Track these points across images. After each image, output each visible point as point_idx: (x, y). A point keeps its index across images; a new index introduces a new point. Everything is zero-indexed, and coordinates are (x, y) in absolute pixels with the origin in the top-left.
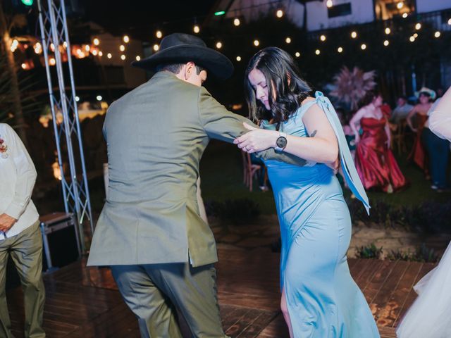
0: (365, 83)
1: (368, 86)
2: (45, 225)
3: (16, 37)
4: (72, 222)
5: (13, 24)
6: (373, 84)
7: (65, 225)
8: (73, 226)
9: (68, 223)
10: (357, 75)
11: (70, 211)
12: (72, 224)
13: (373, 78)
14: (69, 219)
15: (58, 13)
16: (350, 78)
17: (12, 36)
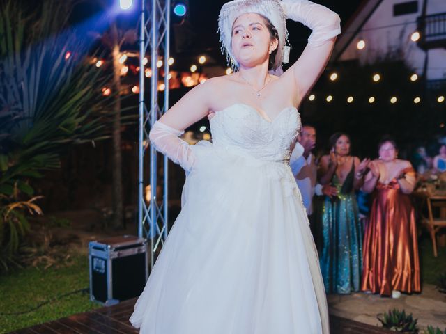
2: (111, 248)
3: (125, 52)
4: (144, 249)
7: (135, 251)
8: (144, 254)
9: (139, 250)
12: (143, 251)
14: (140, 245)
17: (122, 50)
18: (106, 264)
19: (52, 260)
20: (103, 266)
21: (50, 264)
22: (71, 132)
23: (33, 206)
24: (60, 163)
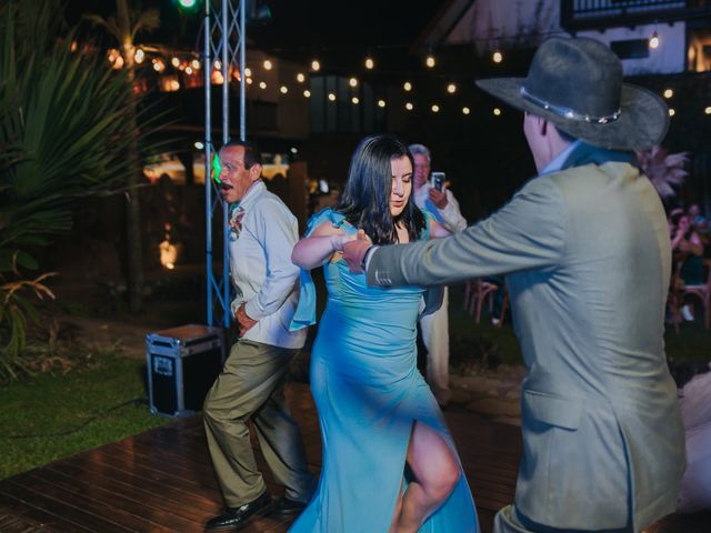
0: (669, 170)
1: (673, 176)
2: (181, 344)
3: (141, 46)
5: (138, 26)
6: (682, 173)
7: (209, 345)
8: (219, 350)
9: (214, 344)
10: (657, 156)
11: (215, 324)
12: (219, 345)
13: (682, 164)
14: (214, 337)
15: (235, 16)
16: (645, 160)
17: (136, 43)
18: (174, 365)
19: (69, 362)
20: (170, 367)
21: (69, 369)
22: (95, 180)
23: (41, 287)
24: (72, 223)
